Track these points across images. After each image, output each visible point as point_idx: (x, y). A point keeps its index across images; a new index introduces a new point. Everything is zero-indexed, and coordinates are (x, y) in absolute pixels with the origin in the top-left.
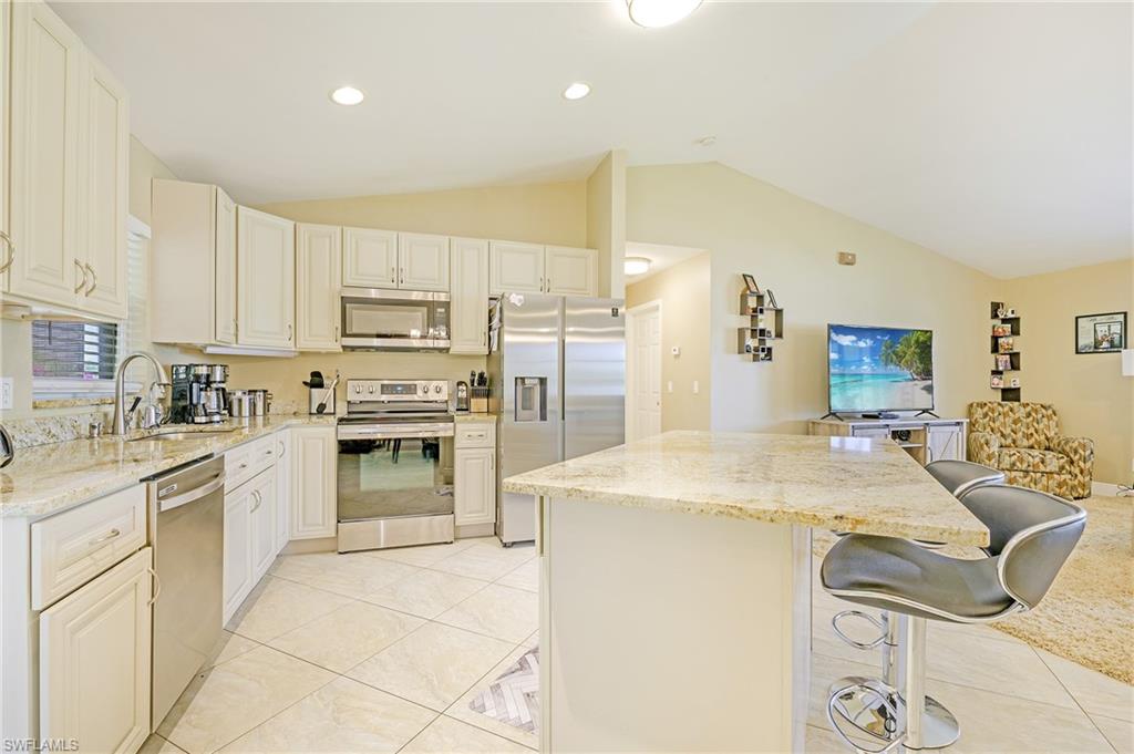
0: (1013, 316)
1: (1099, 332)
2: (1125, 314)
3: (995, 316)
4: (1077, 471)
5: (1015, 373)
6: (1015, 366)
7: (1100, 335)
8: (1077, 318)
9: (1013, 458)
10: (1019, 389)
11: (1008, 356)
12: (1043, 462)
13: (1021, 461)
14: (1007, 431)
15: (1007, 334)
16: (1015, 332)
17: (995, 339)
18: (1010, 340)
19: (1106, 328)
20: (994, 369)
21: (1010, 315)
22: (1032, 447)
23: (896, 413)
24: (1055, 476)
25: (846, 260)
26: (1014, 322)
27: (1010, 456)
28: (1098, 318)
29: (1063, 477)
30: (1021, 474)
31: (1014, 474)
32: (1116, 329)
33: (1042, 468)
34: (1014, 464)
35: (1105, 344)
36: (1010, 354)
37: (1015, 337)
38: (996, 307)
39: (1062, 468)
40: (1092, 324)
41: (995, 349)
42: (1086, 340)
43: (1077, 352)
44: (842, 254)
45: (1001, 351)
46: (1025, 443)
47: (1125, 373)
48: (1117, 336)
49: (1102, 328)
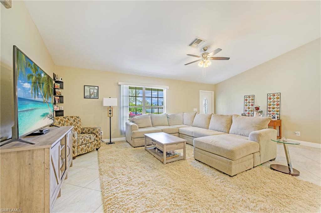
0: (61, 81)
1: (91, 92)
2: (98, 87)
3: (54, 79)
4: (98, 139)
5: (61, 104)
6: (61, 101)
7: (91, 93)
8: (84, 86)
10: (63, 111)
11: (59, 97)
13: (84, 140)
15: (59, 88)
16: (62, 88)
17: (55, 89)
18: (60, 91)
19: (93, 91)
26: (61, 83)
28: (91, 87)
29: (95, 142)
31: (82, 146)
32: (96, 91)
35: (93, 96)
36: (59, 96)
37: (61, 90)
38: (55, 76)
40: (89, 89)
41: (54, 94)
42: (87, 94)
43: (84, 98)
45: (57, 95)
47: (104, 105)
48: (96, 94)
49: (92, 91)
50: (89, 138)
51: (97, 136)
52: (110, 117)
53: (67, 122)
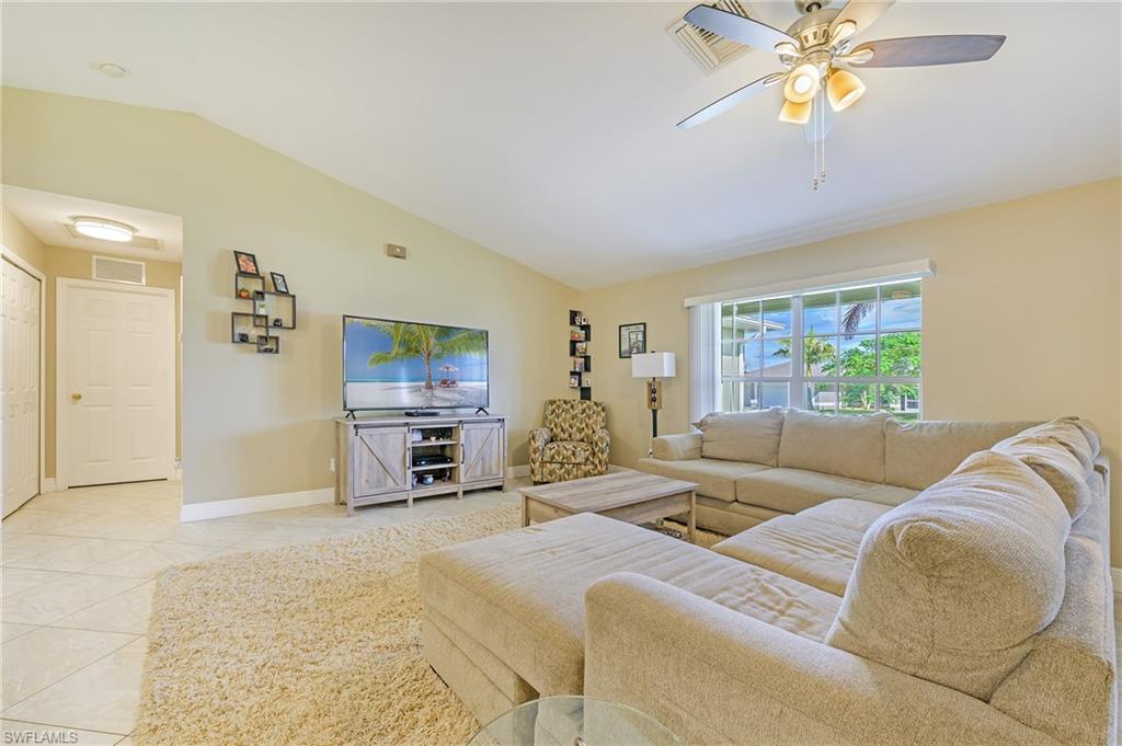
2: (645, 324)
3: (573, 322)
4: (597, 462)
5: (588, 373)
6: (587, 368)
8: (620, 327)
9: (553, 451)
10: (589, 388)
11: (582, 359)
12: (574, 454)
13: (558, 453)
14: (566, 426)
15: (582, 339)
16: (588, 338)
17: (573, 343)
18: (584, 345)
20: (572, 370)
21: (584, 323)
22: (582, 440)
23: (437, 411)
24: (583, 467)
25: (396, 253)
26: (586, 328)
27: (551, 449)
29: (588, 467)
30: (558, 466)
31: (554, 466)
33: (573, 460)
34: (553, 457)
35: (635, 350)
36: (584, 357)
37: (587, 342)
38: (574, 314)
39: (587, 459)
41: (573, 353)
43: (621, 357)
44: (389, 246)
45: (577, 354)
46: (578, 437)
47: (634, 376)
48: (640, 344)
49: (633, 336)
50: (570, 452)
51: (594, 454)
52: (655, 412)
53: (567, 411)
